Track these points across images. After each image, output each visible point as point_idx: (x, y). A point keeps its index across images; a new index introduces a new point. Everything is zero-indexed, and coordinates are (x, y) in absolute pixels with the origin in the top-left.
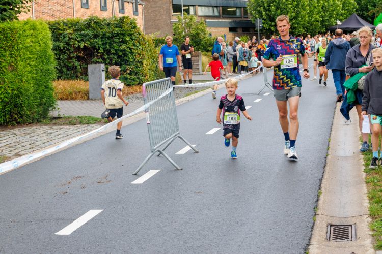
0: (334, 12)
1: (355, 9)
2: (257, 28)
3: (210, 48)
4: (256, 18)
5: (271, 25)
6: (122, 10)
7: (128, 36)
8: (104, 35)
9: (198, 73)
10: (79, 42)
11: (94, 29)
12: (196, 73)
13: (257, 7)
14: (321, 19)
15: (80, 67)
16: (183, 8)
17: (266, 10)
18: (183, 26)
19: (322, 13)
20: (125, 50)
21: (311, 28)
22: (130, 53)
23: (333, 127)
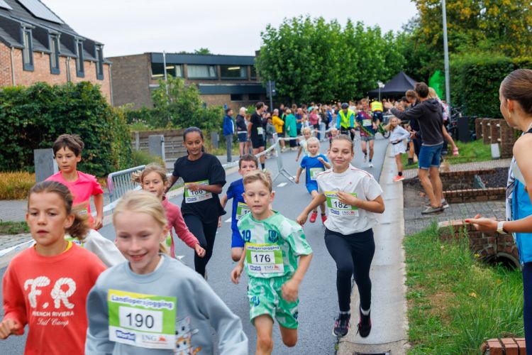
0: (375, 70)
1: (402, 66)
2: (268, 95)
3: (205, 124)
4: (268, 80)
5: (289, 90)
6: (81, 72)
7: (89, 109)
8: (56, 108)
10: (21, 119)
11: (41, 100)
13: (269, 65)
14: (357, 80)
15: (22, 154)
16: (166, 68)
17: (281, 69)
18: (167, 93)
19: (358, 71)
20: (85, 129)
21: (343, 93)
22: (92, 132)
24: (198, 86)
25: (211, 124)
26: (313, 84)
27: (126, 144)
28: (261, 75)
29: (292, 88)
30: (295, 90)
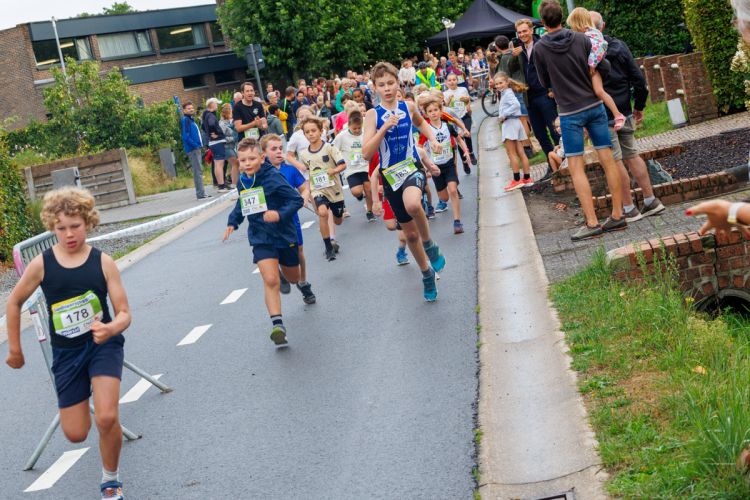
2: (251, 68)
3: (146, 137)
4: (246, 44)
5: (285, 56)
9: (126, 202)
12: (122, 203)
13: (244, 17)
14: (405, 22)
16: (60, 47)
17: (265, 20)
18: (69, 91)
19: (404, 6)
23: (481, 279)
24: (122, 71)
25: (156, 136)
26: (326, 40)
27: (14, 192)
28: (231, 36)
29: (290, 51)
30: (296, 55)
